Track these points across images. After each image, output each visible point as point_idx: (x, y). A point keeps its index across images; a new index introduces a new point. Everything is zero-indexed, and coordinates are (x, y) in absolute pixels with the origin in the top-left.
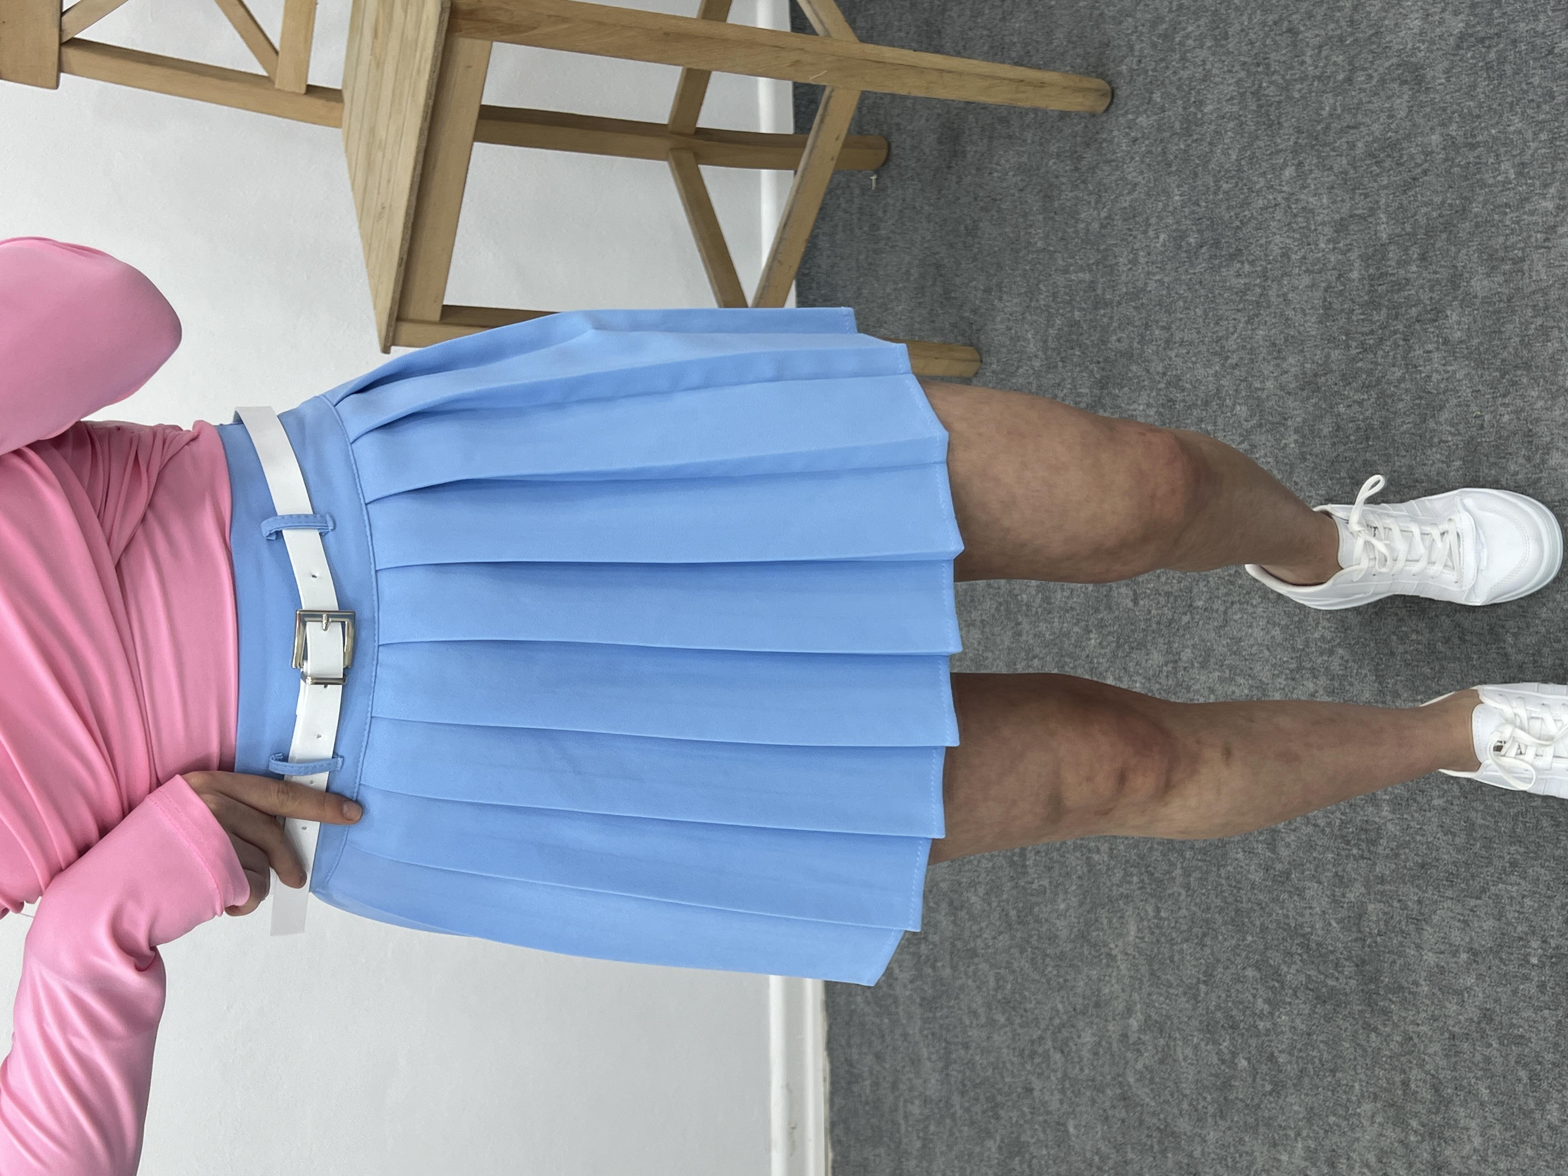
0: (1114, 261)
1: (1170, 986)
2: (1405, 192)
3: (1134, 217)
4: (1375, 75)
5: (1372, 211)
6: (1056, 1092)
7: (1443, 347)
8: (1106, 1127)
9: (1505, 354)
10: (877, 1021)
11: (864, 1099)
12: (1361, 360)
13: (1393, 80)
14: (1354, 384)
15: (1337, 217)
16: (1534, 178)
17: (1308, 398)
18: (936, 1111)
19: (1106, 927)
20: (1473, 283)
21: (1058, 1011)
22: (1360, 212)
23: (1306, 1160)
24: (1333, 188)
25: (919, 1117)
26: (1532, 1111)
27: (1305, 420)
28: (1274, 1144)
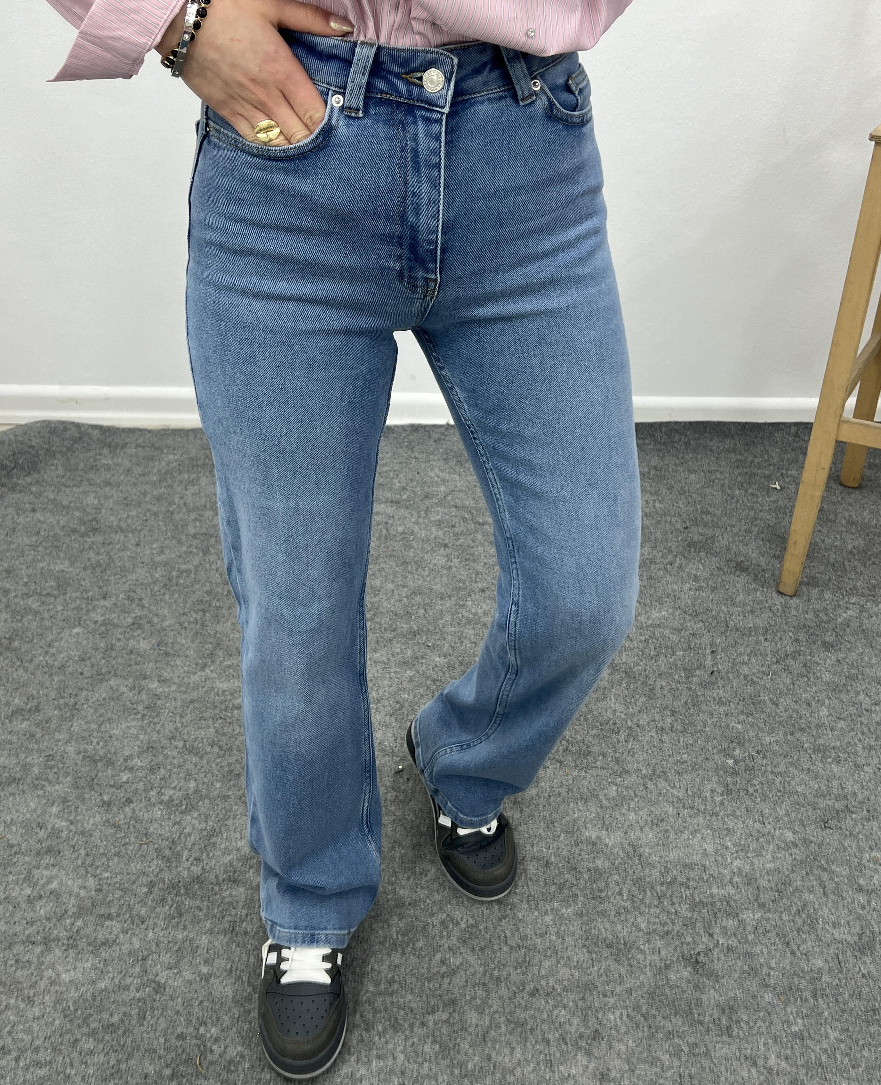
1: (181, 716)
3: (753, 703)
5: (762, 906)
6: (103, 618)
7: (663, 965)
8: (77, 658)
9: (659, 1018)
10: (155, 470)
12: (652, 895)
14: (633, 888)
15: (758, 875)
16: (792, 1048)
19: (225, 663)
22: (762, 895)
24: (779, 872)
25: (85, 503)
26: (88, 1026)
27: (607, 846)
28: (65, 801)
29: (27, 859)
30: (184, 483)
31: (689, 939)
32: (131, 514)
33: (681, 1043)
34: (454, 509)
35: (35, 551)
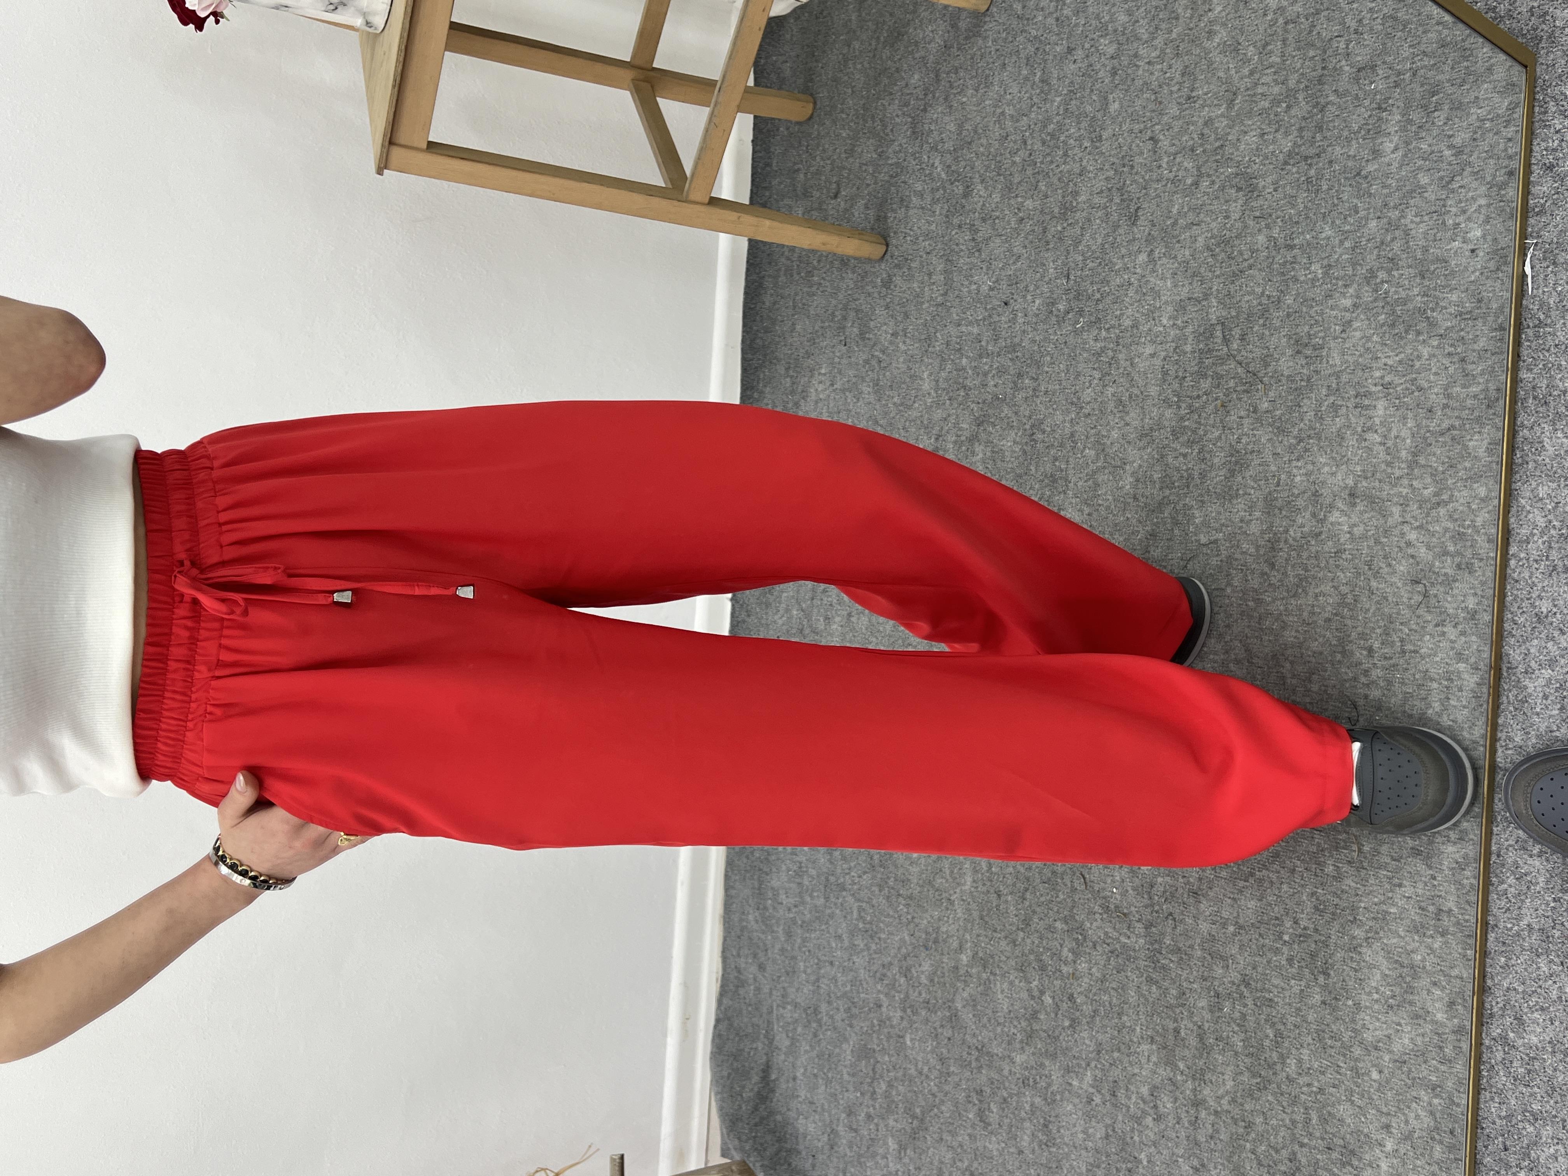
0: (997, 319)
1: (995, 931)
2: (1233, 282)
3: (1017, 283)
4: (1217, 180)
5: (1206, 296)
6: (898, 1010)
7: (1253, 415)
8: (935, 1043)
9: (1302, 425)
10: (763, 936)
11: (747, 1001)
12: (1188, 419)
13: (1232, 187)
14: (1181, 440)
15: (1178, 298)
16: (1337, 279)
18: (804, 1016)
19: (948, 877)
20: (1281, 363)
21: (905, 942)
22: (1196, 295)
24: (1176, 274)
25: (790, 1020)
26: (1275, 1063)
27: (1140, 466)
28: (1068, 1070)
29: (1120, 1118)
30: (776, 905)
31: (1232, 384)
32: (802, 968)
33: (1326, 403)
34: (815, 601)
35: (831, 1083)
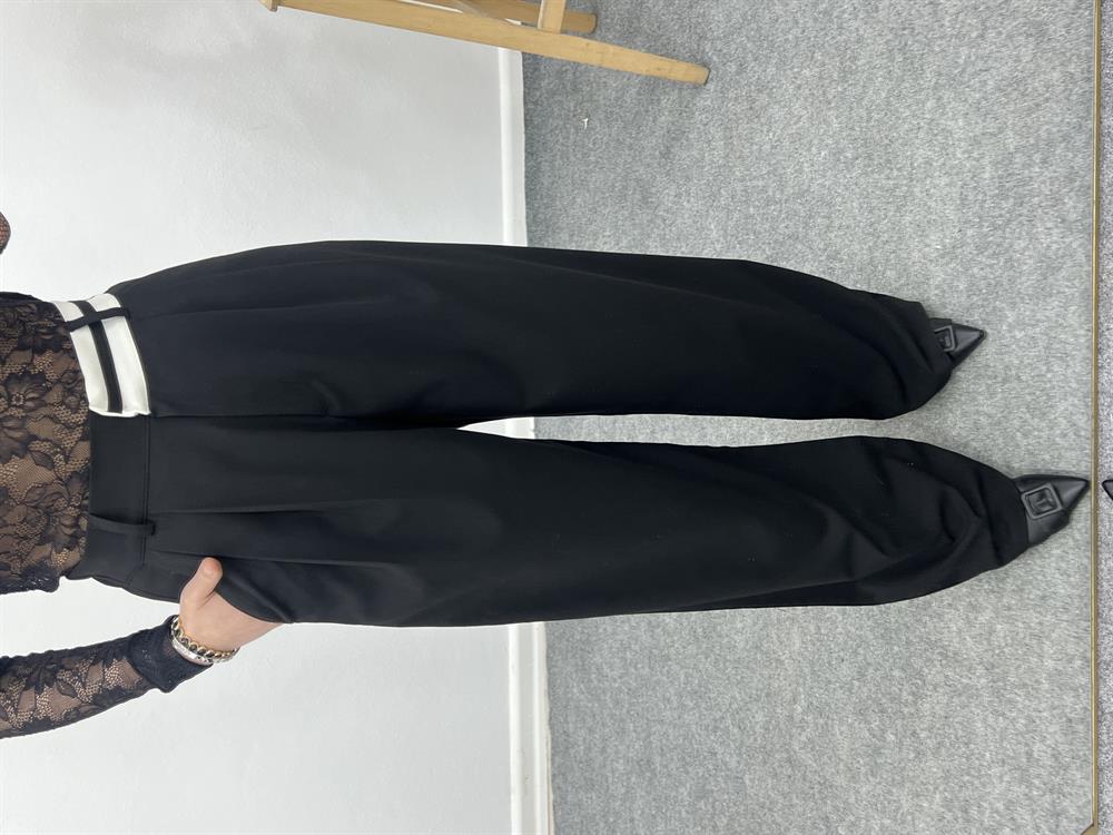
11: (578, 759)
17: (947, 264)
23: (942, 806)
